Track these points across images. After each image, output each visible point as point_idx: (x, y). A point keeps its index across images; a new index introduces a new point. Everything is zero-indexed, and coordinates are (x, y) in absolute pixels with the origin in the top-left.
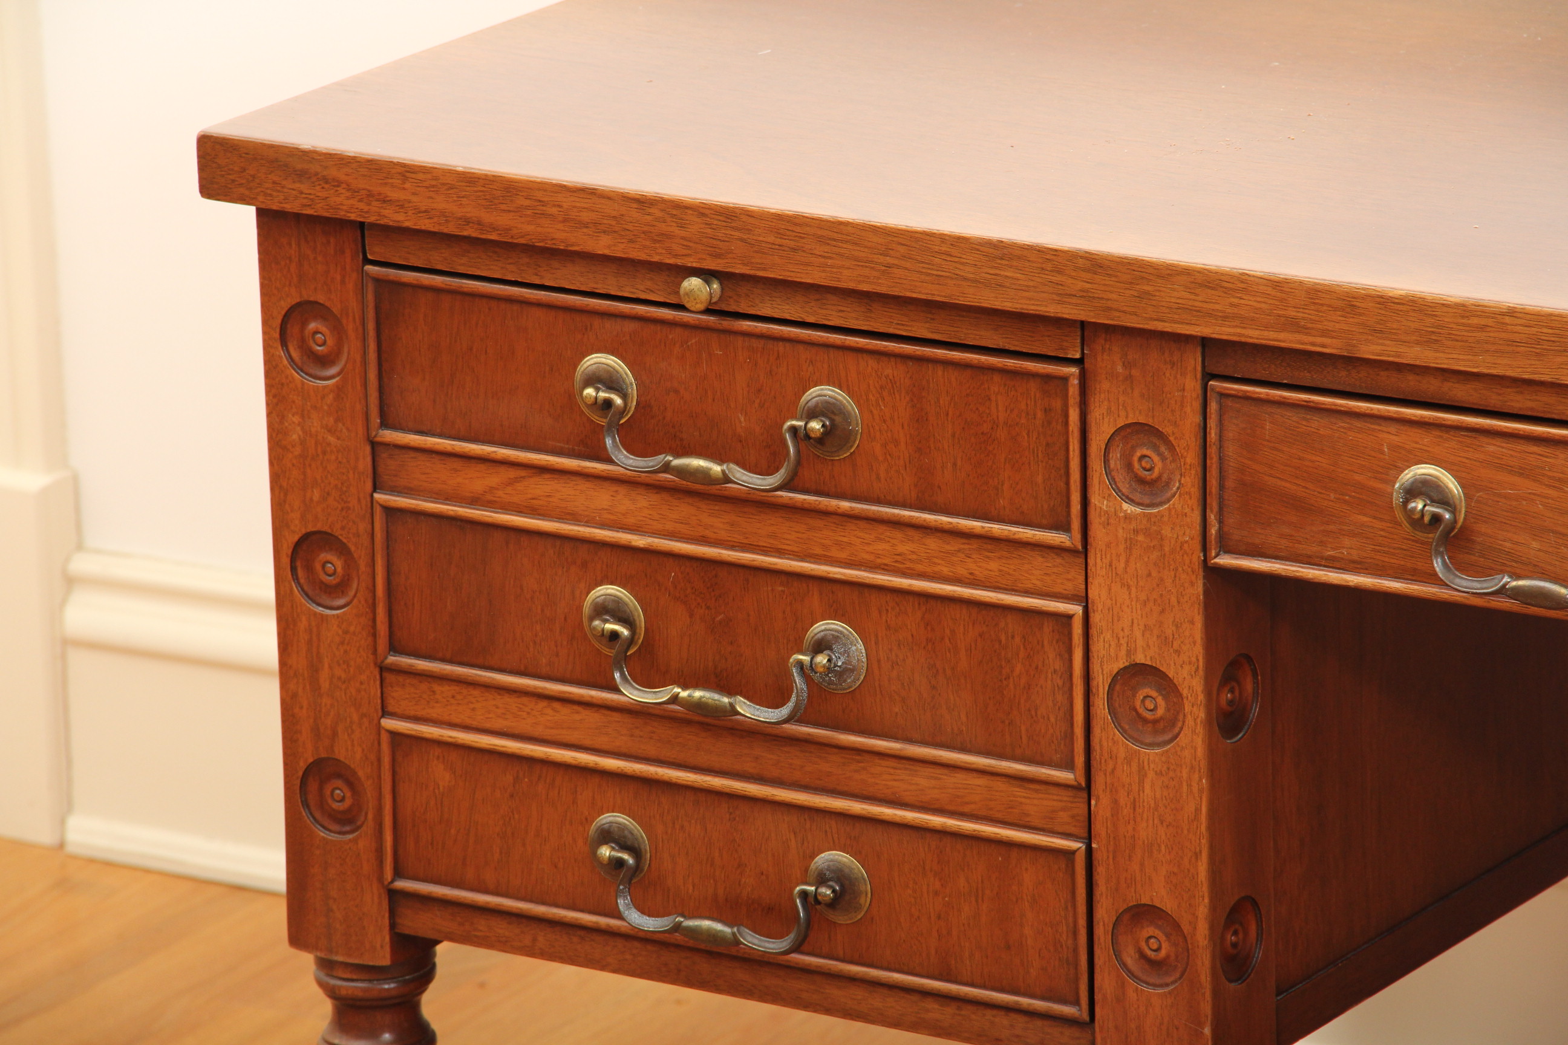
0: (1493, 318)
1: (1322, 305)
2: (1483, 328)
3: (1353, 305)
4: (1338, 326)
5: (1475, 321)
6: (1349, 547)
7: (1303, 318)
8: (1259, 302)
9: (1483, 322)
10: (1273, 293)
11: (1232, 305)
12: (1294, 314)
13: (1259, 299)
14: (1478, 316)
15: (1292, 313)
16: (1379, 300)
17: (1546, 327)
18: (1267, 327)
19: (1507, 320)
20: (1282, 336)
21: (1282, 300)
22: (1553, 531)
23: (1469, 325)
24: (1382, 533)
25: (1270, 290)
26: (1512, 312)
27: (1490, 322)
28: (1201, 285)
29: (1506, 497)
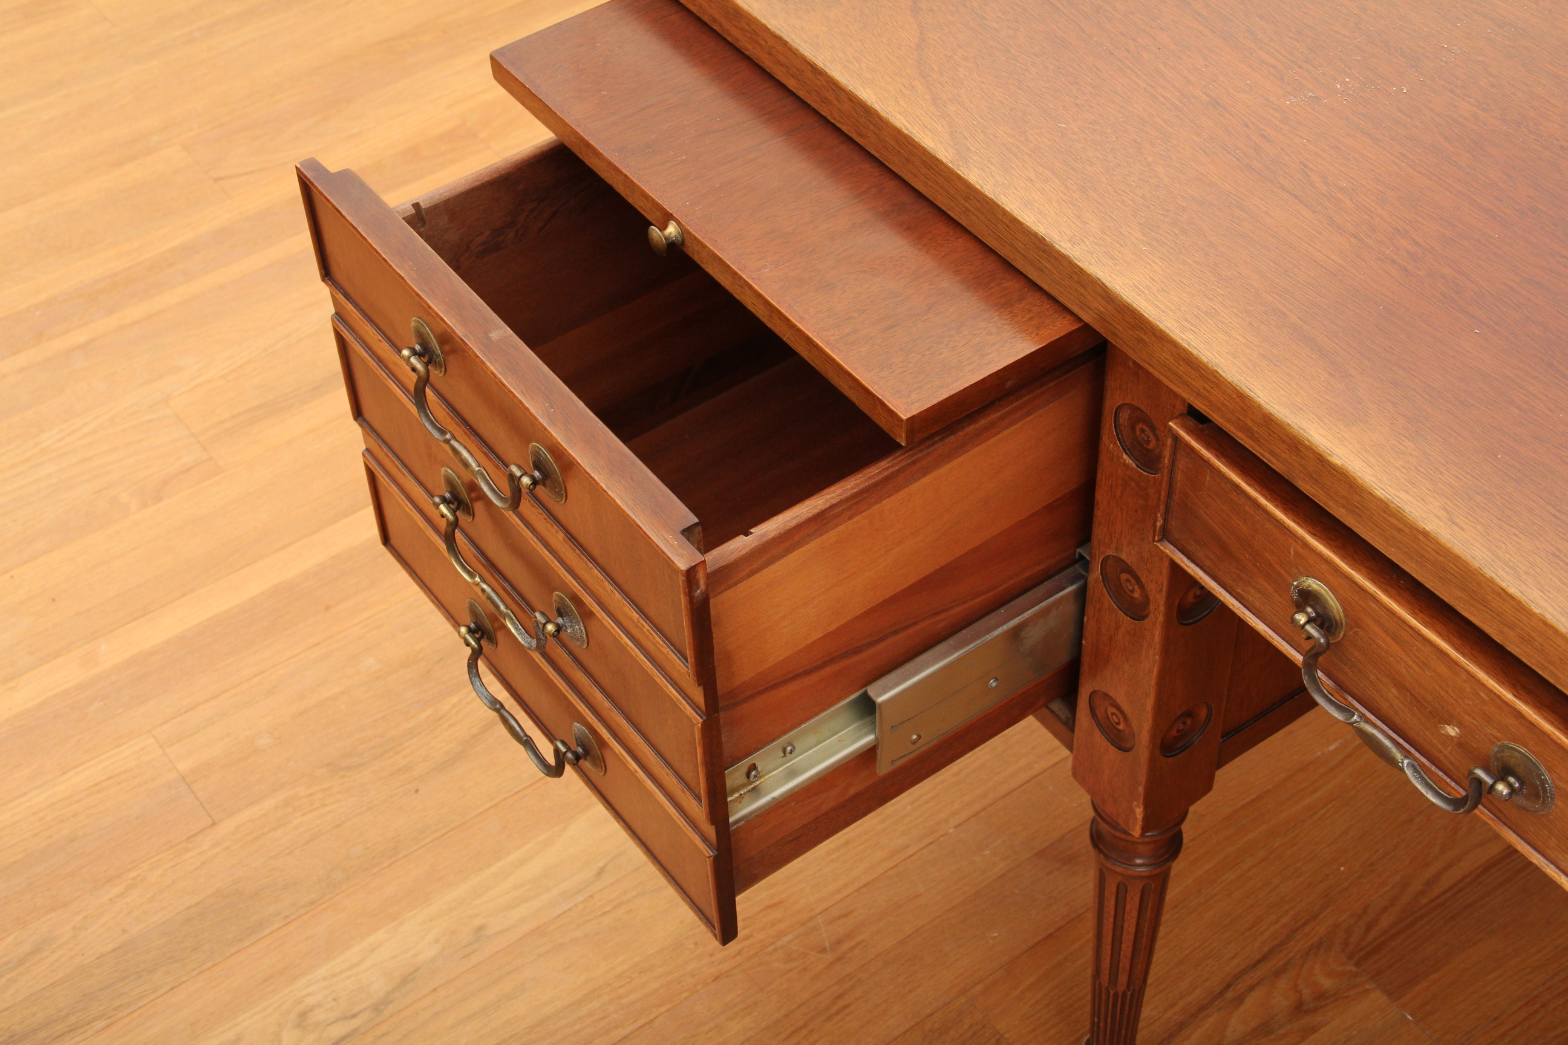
0: (1409, 528)
1: (1274, 433)
2: (1400, 531)
3: (1298, 448)
4: (1283, 454)
5: (1394, 521)
6: (1253, 596)
7: (1257, 432)
8: (1224, 398)
9: (1401, 526)
10: (1237, 400)
11: (1205, 389)
12: (1251, 425)
13: (1225, 397)
14: (1397, 519)
15: (1250, 423)
16: (1319, 456)
17: (1453, 563)
18: (1229, 421)
19: (1421, 537)
20: (1240, 434)
21: (1242, 409)
22: (1409, 692)
23: (1389, 521)
24: (1280, 605)
25: (1234, 396)
26: (1426, 534)
27: (1406, 530)
28: (1183, 360)
29: (1378, 645)
